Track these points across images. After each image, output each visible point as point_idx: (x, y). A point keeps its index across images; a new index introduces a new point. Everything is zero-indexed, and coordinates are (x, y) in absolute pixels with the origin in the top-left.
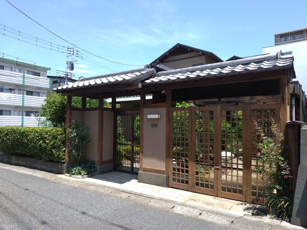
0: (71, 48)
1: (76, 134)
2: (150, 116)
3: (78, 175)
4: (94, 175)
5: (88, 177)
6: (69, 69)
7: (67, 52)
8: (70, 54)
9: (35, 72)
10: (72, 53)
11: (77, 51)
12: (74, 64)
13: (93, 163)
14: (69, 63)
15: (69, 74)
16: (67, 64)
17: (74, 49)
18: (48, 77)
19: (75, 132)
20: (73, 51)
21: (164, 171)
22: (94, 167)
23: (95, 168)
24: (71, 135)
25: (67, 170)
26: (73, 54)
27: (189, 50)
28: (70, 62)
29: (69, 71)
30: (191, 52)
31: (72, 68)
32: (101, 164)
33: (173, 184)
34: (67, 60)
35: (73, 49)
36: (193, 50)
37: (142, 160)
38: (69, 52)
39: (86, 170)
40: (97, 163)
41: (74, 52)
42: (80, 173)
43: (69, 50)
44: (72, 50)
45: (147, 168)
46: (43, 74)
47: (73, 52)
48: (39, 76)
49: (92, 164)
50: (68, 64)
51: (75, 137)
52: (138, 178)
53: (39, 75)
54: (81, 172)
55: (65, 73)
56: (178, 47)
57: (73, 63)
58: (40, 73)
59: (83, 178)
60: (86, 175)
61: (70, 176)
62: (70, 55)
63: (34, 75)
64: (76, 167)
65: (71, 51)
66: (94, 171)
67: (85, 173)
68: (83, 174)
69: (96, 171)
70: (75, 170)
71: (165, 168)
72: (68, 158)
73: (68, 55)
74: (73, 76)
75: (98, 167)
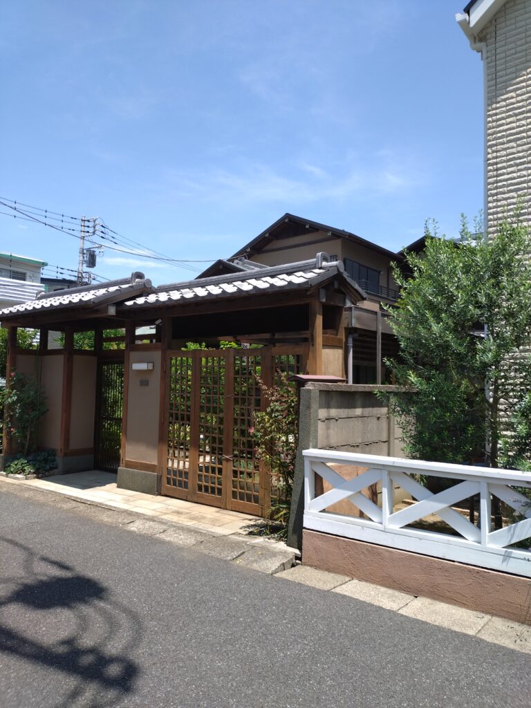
0: (89, 221)
1: (16, 397)
2: (136, 366)
3: (19, 474)
4: (50, 476)
5: (38, 478)
6: (85, 265)
7: (83, 229)
8: (88, 232)
9: (14, 272)
10: (91, 230)
11: (102, 226)
12: (97, 253)
13: (53, 453)
14: (85, 251)
15: (84, 275)
16: (81, 255)
17: (97, 222)
18: (43, 280)
19: (16, 394)
20: (94, 227)
21: (155, 466)
22: (55, 460)
23: (55, 463)
24: (7, 399)
25: (4, 464)
26: (94, 233)
27: (307, 227)
28: (88, 250)
29: (85, 269)
30: (312, 232)
31: (92, 262)
32: (66, 455)
33: (167, 488)
34: (81, 245)
35: (94, 221)
36: (315, 228)
37: (125, 448)
38: (87, 229)
39: (34, 465)
40: (59, 453)
41: (97, 227)
42: (24, 471)
43: (87, 224)
44: (91, 224)
45: (131, 462)
46: (31, 276)
47: (93, 229)
48: (24, 280)
49: (49, 455)
50: (84, 254)
51: (14, 403)
52: (118, 480)
53: (22, 277)
54: (26, 468)
55: (76, 274)
56: (286, 221)
57: (94, 252)
58: (25, 274)
59: (26, 479)
60: (34, 473)
61: (7, 476)
62: (87, 234)
63: (14, 278)
64: (18, 459)
65: (89, 226)
66: (51, 469)
67: (32, 471)
68: (27, 471)
69: (56, 468)
70: (16, 465)
71: (157, 461)
72: (8, 442)
73: (83, 234)
74: (94, 279)
75: (59, 460)
